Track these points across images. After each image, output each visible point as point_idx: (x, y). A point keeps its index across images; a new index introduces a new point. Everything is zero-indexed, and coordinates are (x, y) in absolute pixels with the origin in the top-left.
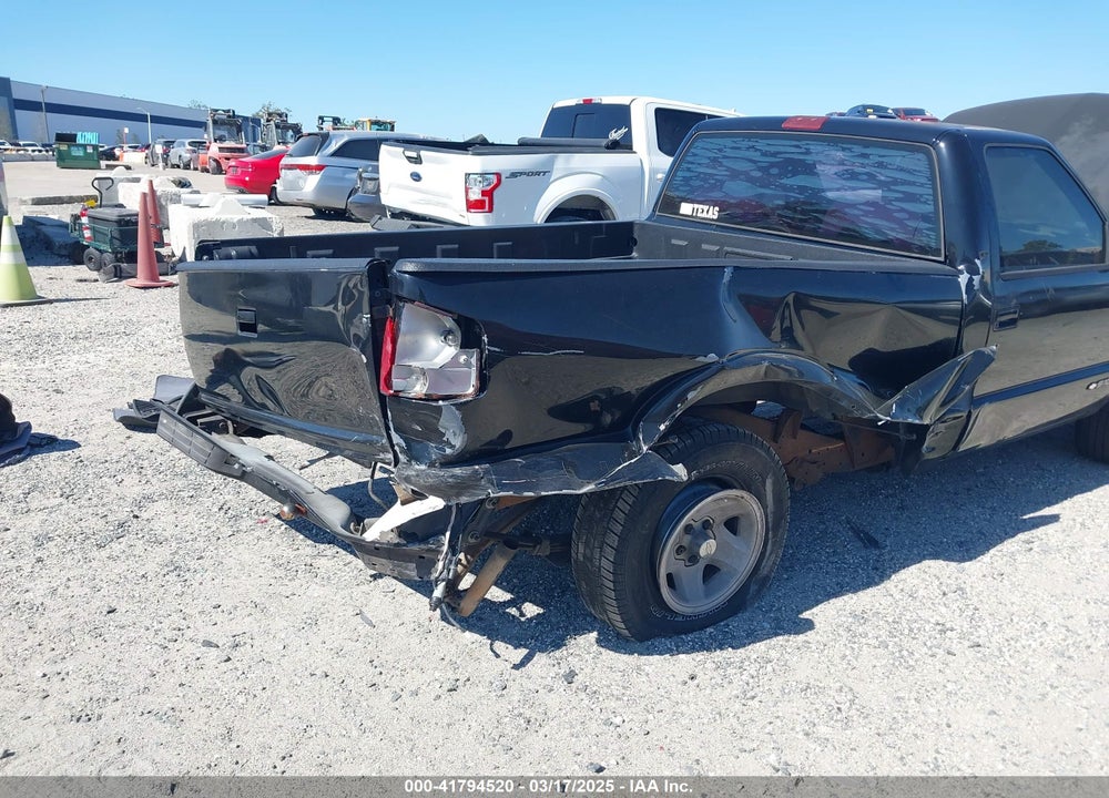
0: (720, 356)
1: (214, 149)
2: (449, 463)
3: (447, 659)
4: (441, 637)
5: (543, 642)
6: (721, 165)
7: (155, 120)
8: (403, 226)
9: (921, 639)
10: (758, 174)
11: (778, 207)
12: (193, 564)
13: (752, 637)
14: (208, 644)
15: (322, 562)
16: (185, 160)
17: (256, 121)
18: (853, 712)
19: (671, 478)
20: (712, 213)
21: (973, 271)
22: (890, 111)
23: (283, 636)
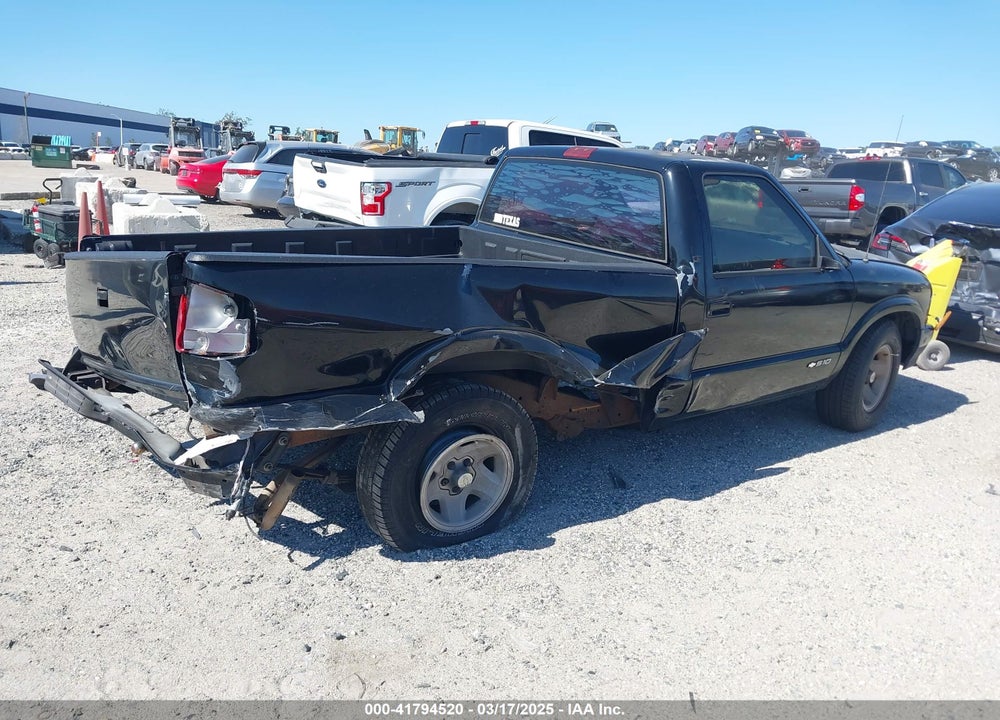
0: (455, 330)
1: (175, 152)
2: (227, 404)
3: (250, 562)
4: (251, 547)
5: (331, 552)
6: (522, 185)
7: (127, 125)
8: (312, 225)
9: (629, 554)
10: (546, 192)
11: (560, 219)
12: (68, 491)
13: (496, 550)
14: (64, 549)
15: (174, 493)
16: (149, 162)
17: (217, 127)
18: (552, 603)
19: (409, 420)
20: (515, 222)
21: (687, 271)
22: (775, 133)
23: (126, 544)
